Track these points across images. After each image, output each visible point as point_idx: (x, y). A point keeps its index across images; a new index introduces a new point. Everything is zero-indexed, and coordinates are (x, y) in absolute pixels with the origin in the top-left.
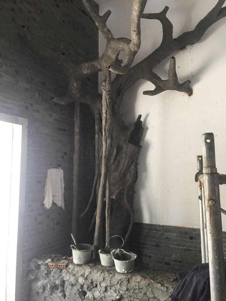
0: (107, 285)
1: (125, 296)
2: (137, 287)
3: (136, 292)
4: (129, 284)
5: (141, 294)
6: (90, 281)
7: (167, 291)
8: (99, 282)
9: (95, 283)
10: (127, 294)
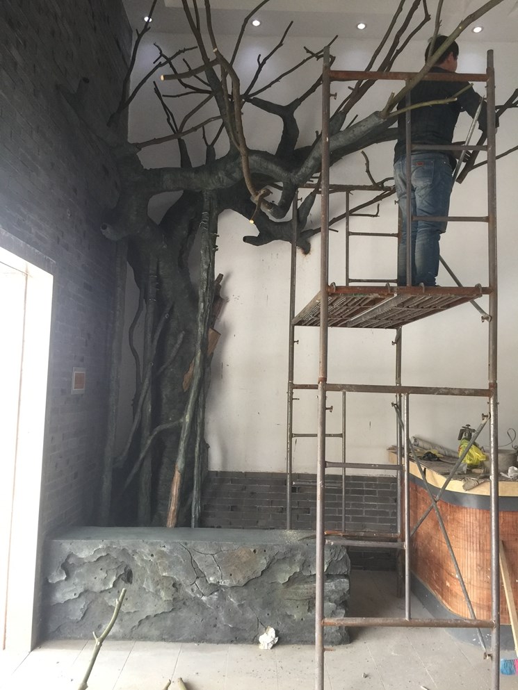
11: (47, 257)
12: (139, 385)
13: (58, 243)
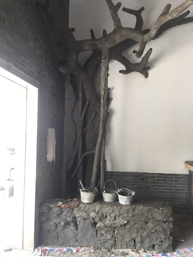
0: (115, 215)
1: (131, 220)
2: (141, 213)
3: (140, 216)
4: (134, 212)
5: (143, 217)
6: (101, 214)
7: (162, 212)
8: (109, 214)
9: (105, 215)
10: (133, 219)
11: (35, 80)
12: (76, 136)
13: (40, 74)
